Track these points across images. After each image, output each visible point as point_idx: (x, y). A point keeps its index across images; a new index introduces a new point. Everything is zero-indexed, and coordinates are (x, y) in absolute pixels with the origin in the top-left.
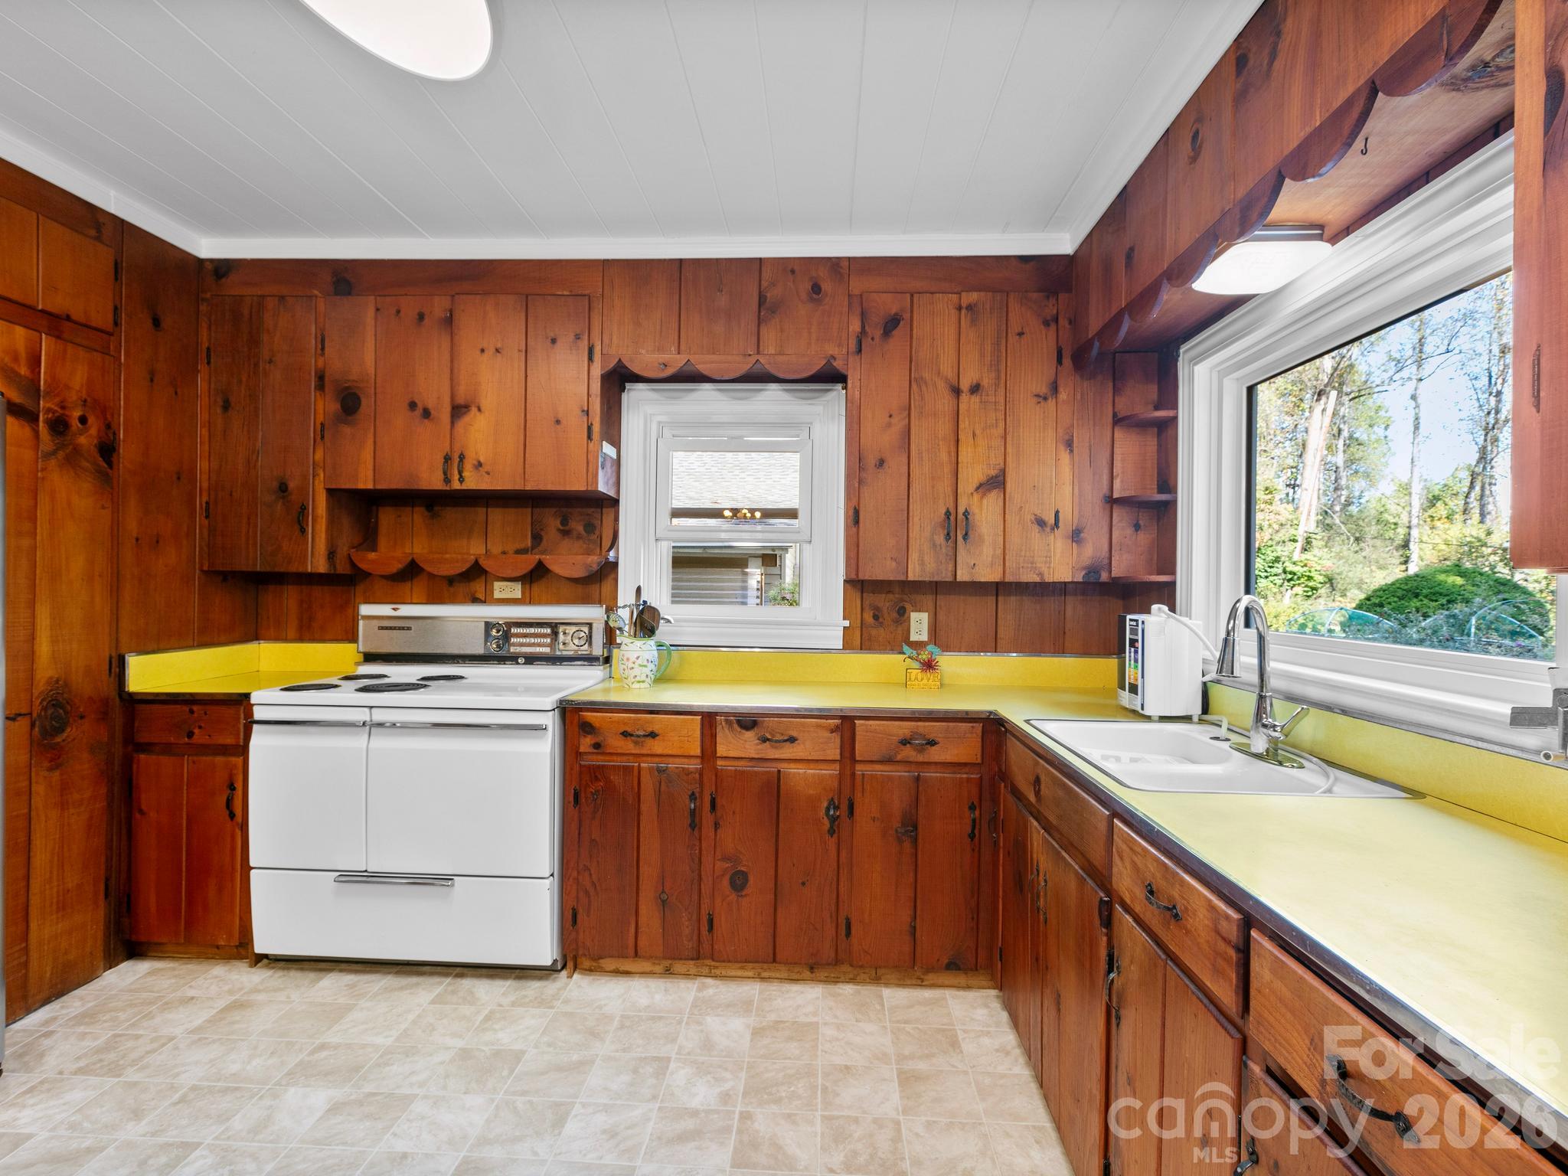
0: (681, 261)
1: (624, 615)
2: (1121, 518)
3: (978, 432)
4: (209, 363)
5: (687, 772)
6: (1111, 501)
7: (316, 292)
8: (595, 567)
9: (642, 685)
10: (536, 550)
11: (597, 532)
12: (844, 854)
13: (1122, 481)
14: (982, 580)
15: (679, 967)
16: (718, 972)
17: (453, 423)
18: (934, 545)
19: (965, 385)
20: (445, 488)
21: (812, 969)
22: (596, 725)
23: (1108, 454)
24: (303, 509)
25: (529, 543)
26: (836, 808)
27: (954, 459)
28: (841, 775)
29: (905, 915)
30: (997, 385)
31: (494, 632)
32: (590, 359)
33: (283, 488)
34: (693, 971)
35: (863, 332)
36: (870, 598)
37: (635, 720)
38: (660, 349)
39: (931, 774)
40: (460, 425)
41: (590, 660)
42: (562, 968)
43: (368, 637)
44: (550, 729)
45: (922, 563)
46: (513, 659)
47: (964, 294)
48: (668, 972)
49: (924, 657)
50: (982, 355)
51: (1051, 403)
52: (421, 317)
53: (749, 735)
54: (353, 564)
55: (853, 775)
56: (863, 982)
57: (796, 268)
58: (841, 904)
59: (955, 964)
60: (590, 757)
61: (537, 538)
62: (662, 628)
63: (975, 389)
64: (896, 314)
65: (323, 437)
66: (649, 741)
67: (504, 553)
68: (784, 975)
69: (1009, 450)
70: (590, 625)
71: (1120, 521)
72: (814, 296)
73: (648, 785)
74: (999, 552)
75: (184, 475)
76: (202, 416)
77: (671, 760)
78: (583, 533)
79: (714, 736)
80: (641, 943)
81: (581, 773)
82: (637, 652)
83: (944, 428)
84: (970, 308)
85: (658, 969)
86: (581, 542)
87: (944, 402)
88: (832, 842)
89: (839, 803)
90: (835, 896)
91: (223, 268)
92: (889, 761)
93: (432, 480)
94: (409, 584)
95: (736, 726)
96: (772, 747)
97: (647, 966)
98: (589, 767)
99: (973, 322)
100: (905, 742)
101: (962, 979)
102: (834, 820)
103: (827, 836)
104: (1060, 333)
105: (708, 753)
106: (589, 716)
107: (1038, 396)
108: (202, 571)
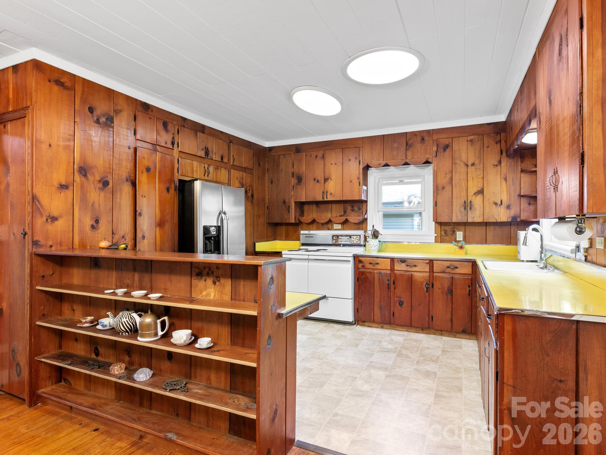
0: (384, 135)
1: (369, 233)
2: (524, 201)
3: (474, 177)
4: (268, 172)
5: (387, 274)
6: (521, 196)
7: (292, 153)
8: (361, 220)
9: (375, 252)
10: (345, 215)
11: (361, 210)
12: (431, 298)
13: (524, 190)
14: (476, 221)
15: (385, 326)
16: (396, 328)
17: (324, 183)
18: (461, 211)
19: (470, 164)
20: (323, 200)
21: (422, 330)
22: (363, 261)
23: (519, 181)
24: (289, 207)
25: (343, 213)
26: (428, 285)
27: (466, 186)
28: (430, 276)
29: (449, 316)
30: (480, 163)
31: (334, 238)
32: (359, 164)
33: (284, 202)
34: (389, 328)
35: (437, 150)
36: (443, 227)
37: (373, 260)
38: (379, 160)
39: (456, 276)
40: (327, 183)
41: (360, 245)
42: (354, 324)
43: (303, 239)
44: (351, 261)
45: (457, 217)
46: (339, 245)
47: (469, 137)
48: (382, 327)
49: (460, 245)
50: (475, 154)
51: (499, 167)
52: (316, 156)
53: (403, 264)
54: (299, 220)
55: (433, 276)
56: (438, 335)
57: (417, 134)
58: (430, 311)
59: (465, 331)
60: (361, 269)
61: (345, 212)
62: (380, 236)
63: (473, 164)
64: (447, 144)
65: (293, 189)
66: (377, 265)
67: (336, 216)
68: (415, 331)
69: (485, 182)
70: (360, 236)
71: (523, 202)
72: (422, 141)
73: (376, 276)
74: (482, 213)
75: (264, 200)
76: (267, 185)
77: (382, 270)
78: (357, 210)
79: (394, 265)
80: (375, 318)
81: (359, 273)
82: (373, 243)
83: (463, 176)
84: (471, 141)
85: (380, 326)
86: (357, 213)
87: (463, 169)
88: (427, 294)
89: (429, 284)
90: (428, 309)
91: (271, 149)
92: (443, 272)
93: (320, 198)
94: (312, 225)
95: (400, 262)
96: (410, 268)
97: (377, 325)
98: (361, 272)
99: (472, 145)
100: (448, 267)
101: (468, 337)
102: (427, 288)
103: (426, 292)
104: (502, 145)
105: (392, 269)
106: (361, 258)
107: (494, 165)
108: (267, 223)
